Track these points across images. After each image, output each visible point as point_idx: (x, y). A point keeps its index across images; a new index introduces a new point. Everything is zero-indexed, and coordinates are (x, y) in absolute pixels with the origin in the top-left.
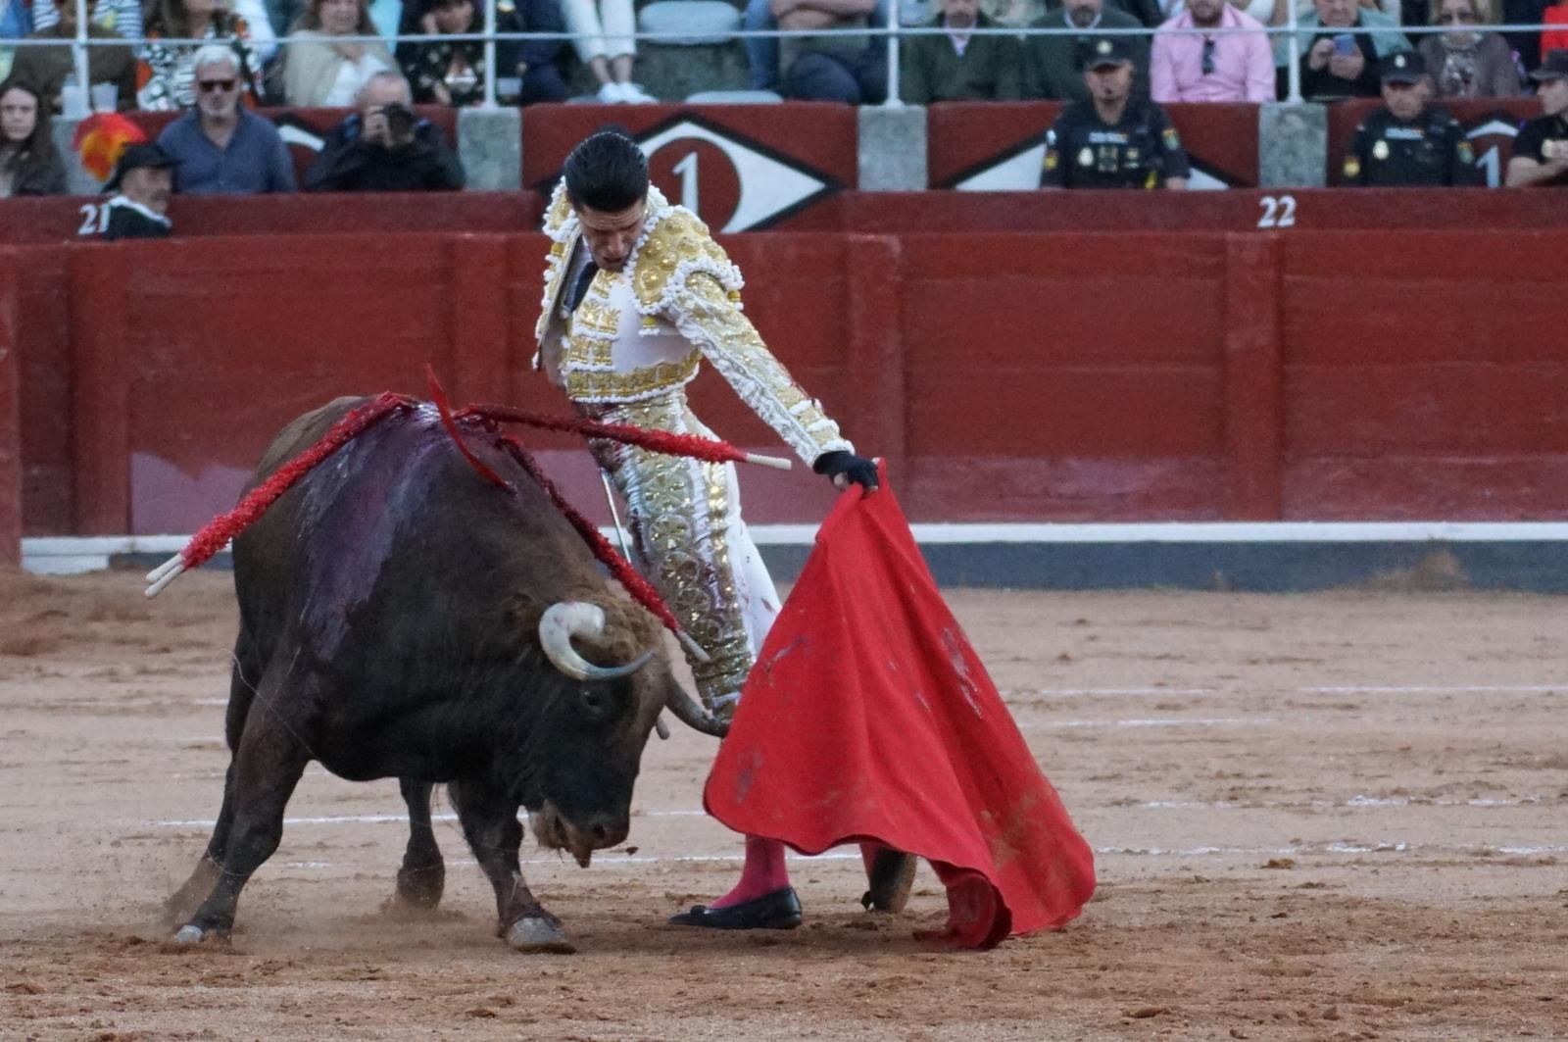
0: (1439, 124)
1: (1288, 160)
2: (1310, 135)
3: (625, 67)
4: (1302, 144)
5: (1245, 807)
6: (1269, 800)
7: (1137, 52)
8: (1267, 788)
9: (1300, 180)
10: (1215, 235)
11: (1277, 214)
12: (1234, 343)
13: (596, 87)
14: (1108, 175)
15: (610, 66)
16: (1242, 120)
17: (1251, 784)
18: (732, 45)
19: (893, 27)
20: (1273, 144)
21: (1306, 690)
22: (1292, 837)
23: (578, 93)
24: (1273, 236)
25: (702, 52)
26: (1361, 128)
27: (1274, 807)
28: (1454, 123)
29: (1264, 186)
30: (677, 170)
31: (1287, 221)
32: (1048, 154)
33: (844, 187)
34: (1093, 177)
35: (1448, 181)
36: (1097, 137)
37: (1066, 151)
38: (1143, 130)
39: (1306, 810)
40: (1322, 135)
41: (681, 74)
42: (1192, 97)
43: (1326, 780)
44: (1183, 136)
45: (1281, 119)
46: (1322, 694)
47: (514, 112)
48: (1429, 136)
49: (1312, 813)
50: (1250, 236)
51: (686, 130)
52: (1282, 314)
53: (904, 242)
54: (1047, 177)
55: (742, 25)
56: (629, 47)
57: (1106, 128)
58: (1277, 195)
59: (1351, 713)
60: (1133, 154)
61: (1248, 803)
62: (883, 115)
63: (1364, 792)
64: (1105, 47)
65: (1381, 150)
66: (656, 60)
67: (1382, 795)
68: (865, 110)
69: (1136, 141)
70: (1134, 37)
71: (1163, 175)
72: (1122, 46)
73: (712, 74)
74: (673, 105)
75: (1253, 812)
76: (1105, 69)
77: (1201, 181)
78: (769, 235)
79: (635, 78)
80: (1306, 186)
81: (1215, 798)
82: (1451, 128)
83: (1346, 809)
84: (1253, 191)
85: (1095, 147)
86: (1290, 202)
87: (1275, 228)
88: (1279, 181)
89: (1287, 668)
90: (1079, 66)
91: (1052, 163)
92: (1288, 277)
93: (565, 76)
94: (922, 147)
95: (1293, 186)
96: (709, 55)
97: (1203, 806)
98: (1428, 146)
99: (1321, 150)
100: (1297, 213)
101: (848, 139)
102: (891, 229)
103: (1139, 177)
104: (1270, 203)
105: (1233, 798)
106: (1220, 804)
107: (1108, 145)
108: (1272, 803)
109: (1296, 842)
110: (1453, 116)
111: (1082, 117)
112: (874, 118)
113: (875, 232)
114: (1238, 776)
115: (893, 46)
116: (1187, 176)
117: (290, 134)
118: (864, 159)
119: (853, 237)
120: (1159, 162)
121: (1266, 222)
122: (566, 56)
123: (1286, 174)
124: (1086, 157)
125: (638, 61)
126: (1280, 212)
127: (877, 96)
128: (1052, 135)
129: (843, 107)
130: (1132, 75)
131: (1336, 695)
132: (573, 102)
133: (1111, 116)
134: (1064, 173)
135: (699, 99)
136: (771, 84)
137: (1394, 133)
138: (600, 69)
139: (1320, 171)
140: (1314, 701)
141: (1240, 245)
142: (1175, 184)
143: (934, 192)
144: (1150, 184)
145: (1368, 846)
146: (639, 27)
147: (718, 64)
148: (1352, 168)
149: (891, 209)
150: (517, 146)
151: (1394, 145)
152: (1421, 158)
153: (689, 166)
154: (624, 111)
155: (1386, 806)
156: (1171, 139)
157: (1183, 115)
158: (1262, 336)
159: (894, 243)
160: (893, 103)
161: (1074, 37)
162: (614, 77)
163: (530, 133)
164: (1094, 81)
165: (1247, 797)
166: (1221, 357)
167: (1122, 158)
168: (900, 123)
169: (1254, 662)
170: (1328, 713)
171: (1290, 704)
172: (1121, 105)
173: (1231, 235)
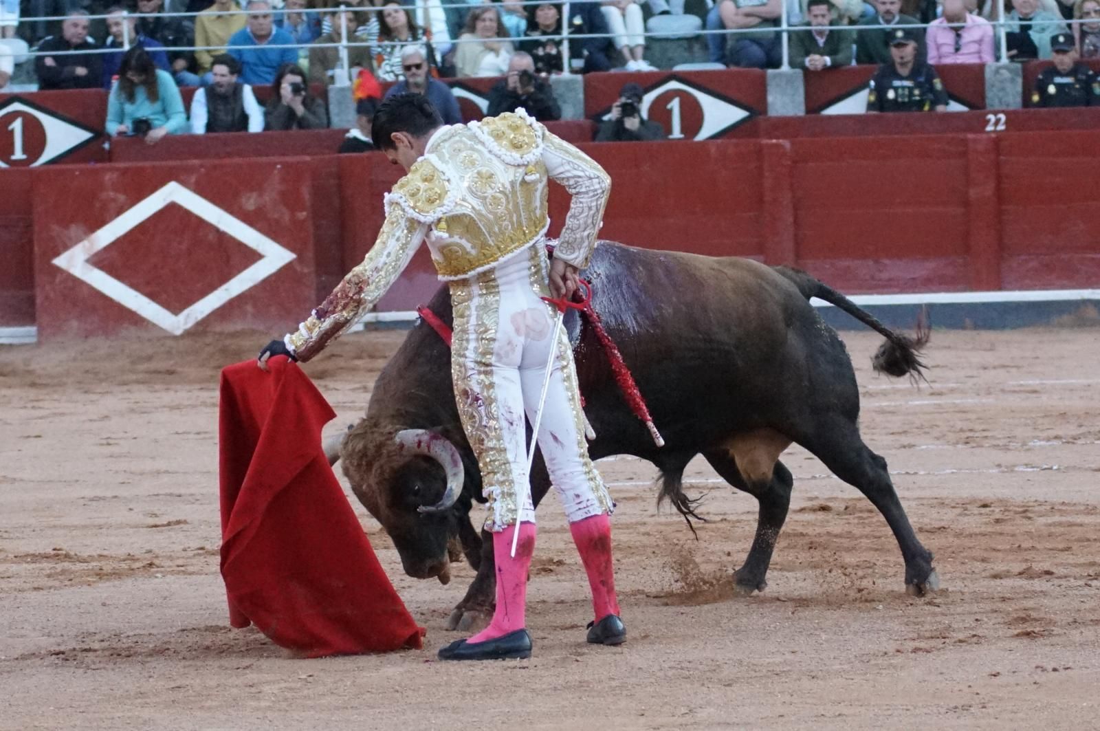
0: (1083, 74)
1: (1001, 94)
2: (1013, 80)
3: (639, 52)
4: (1008, 86)
5: (973, 447)
6: (986, 443)
7: (918, 37)
8: (986, 437)
9: (1008, 105)
10: (961, 136)
11: (996, 123)
12: (973, 193)
13: (623, 62)
14: (904, 103)
15: (632, 51)
16: (976, 73)
17: (977, 435)
18: (697, 38)
19: (784, 26)
20: (993, 86)
21: (1011, 384)
22: (997, 463)
23: (614, 66)
24: (993, 135)
25: (681, 42)
26: (1040, 77)
27: (989, 447)
28: (1091, 73)
29: (989, 108)
30: (669, 106)
31: (1001, 127)
32: (871, 93)
33: (760, 114)
34: (896, 105)
35: (1088, 103)
36: (897, 83)
37: (880, 91)
38: (922, 79)
39: (1006, 448)
40: (1020, 80)
41: (670, 55)
42: (948, 61)
43: (1019, 432)
44: (944, 82)
45: (997, 71)
46: (1021, 385)
47: (579, 77)
48: (1078, 81)
49: (1009, 449)
50: (979, 136)
51: (674, 85)
52: (999, 179)
53: (793, 144)
54: (871, 106)
55: (704, 26)
56: (641, 41)
57: (901, 78)
58: (995, 113)
59: (1034, 395)
60: (917, 92)
61: (974, 445)
62: (780, 75)
63: (1038, 438)
64: (900, 34)
65: (1052, 89)
66: (656, 47)
67: (1048, 440)
68: (770, 71)
69: (918, 85)
70: (918, 29)
71: (934, 103)
72: (909, 34)
73: (686, 54)
74: (666, 71)
75: (977, 451)
76: (900, 45)
77: (955, 107)
78: (719, 141)
79: (645, 58)
80: (1012, 108)
81: (957, 443)
82: (1088, 76)
83: (1027, 447)
84: (983, 111)
85: (896, 89)
86: (1003, 117)
87: (995, 131)
88: (997, 107)
89: (1001, 372)
90: (887, 44)
91: (872, 98)
92: (1002, 157)
93: (609, 57)
94: (801, 91)
95: (1004, 108)
96: (685, 44)
97: (950, 448)
98: (1077, 86)
99: (1019, 88)
100: (1006, 123)
101: (761, 88)
102: (785, 137)
103: (920, 104)
104: (992, 117)
105: (967, 443)
106: (960, 446)
107: (903, 88)
108: (987, 445)
109: (999, 466)
110: (1089, 70)
111: (889, 73)
112: (775, 76)
113: (777, 138)
114: (971, 430)
115: (785, 37)
116: (947, 104)
117: (458, 92)
118: (770, 99)
119: (765, 141)
120: (931, 96)
121: (990, 128)
122: (609, 47)
123: (1000, 102)
124: (891, 95)
125: (647, 48)
126: (997, 122)
127: (777, 64)
128: (872, 83)
129: (757, 70)
130: (916, 49)
131: (1027, 386)
132: (613, 71)
133: (904, 71)
134: (880, 104)
135: (680, 68)
136: (721, 59)
137: (1058, 80)
138: (626, 52)
139: (1019, 99)
140: (1017, 389)
141: (975, 141)
142: (940, 108)
143: (809, 116)
144: (926, 108)
145: (1037, 467)
146: (646, 29)
147: (690, 49)
148: (1036, 98)
149: (785, 126)
150: (581, 96)
151: (1058, 86)
152: (1074, 93)
153: (675, 105)
154: (639, 75)
155: (1050, 445)
156: (938, 84)
157: (944, 71)
158: (989, 190)
159: (786, 144)
160: (785, 67)
161: (882, 30)
162: (634, 57)
163: (587, 87)
164: (894, 52)
165: (974, 441)
166: (966, 203)
167: (911, 94)
168: (789, 79)
169: (985, 368)
170: (1023, 396)
171: (1003, 391)
172: (910, 65)
173: (970, 136)
